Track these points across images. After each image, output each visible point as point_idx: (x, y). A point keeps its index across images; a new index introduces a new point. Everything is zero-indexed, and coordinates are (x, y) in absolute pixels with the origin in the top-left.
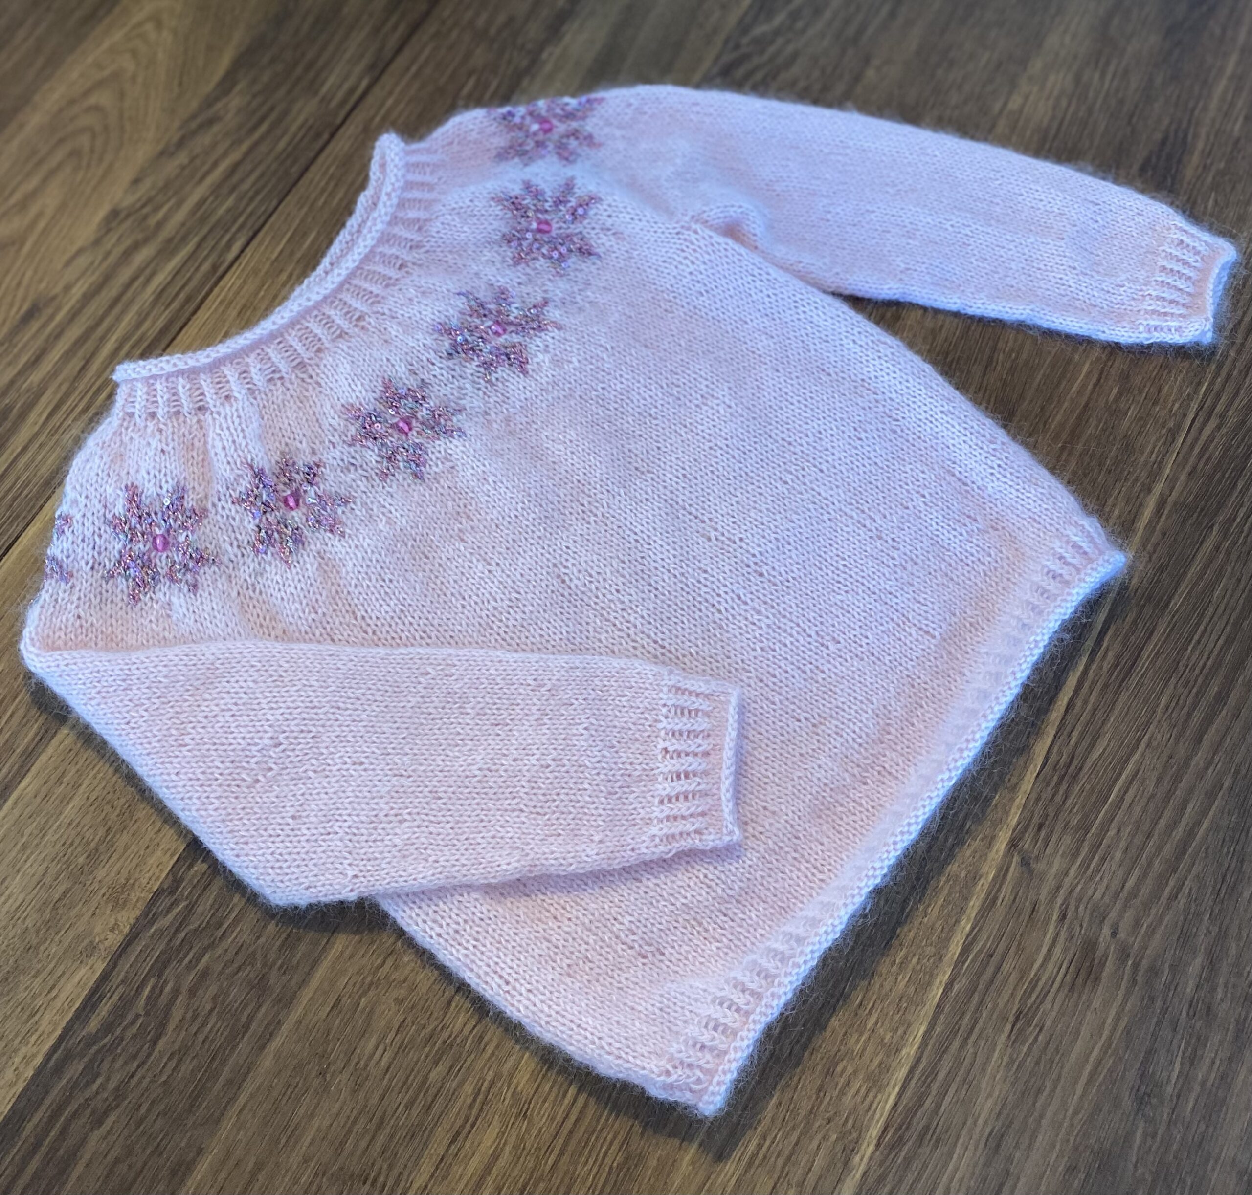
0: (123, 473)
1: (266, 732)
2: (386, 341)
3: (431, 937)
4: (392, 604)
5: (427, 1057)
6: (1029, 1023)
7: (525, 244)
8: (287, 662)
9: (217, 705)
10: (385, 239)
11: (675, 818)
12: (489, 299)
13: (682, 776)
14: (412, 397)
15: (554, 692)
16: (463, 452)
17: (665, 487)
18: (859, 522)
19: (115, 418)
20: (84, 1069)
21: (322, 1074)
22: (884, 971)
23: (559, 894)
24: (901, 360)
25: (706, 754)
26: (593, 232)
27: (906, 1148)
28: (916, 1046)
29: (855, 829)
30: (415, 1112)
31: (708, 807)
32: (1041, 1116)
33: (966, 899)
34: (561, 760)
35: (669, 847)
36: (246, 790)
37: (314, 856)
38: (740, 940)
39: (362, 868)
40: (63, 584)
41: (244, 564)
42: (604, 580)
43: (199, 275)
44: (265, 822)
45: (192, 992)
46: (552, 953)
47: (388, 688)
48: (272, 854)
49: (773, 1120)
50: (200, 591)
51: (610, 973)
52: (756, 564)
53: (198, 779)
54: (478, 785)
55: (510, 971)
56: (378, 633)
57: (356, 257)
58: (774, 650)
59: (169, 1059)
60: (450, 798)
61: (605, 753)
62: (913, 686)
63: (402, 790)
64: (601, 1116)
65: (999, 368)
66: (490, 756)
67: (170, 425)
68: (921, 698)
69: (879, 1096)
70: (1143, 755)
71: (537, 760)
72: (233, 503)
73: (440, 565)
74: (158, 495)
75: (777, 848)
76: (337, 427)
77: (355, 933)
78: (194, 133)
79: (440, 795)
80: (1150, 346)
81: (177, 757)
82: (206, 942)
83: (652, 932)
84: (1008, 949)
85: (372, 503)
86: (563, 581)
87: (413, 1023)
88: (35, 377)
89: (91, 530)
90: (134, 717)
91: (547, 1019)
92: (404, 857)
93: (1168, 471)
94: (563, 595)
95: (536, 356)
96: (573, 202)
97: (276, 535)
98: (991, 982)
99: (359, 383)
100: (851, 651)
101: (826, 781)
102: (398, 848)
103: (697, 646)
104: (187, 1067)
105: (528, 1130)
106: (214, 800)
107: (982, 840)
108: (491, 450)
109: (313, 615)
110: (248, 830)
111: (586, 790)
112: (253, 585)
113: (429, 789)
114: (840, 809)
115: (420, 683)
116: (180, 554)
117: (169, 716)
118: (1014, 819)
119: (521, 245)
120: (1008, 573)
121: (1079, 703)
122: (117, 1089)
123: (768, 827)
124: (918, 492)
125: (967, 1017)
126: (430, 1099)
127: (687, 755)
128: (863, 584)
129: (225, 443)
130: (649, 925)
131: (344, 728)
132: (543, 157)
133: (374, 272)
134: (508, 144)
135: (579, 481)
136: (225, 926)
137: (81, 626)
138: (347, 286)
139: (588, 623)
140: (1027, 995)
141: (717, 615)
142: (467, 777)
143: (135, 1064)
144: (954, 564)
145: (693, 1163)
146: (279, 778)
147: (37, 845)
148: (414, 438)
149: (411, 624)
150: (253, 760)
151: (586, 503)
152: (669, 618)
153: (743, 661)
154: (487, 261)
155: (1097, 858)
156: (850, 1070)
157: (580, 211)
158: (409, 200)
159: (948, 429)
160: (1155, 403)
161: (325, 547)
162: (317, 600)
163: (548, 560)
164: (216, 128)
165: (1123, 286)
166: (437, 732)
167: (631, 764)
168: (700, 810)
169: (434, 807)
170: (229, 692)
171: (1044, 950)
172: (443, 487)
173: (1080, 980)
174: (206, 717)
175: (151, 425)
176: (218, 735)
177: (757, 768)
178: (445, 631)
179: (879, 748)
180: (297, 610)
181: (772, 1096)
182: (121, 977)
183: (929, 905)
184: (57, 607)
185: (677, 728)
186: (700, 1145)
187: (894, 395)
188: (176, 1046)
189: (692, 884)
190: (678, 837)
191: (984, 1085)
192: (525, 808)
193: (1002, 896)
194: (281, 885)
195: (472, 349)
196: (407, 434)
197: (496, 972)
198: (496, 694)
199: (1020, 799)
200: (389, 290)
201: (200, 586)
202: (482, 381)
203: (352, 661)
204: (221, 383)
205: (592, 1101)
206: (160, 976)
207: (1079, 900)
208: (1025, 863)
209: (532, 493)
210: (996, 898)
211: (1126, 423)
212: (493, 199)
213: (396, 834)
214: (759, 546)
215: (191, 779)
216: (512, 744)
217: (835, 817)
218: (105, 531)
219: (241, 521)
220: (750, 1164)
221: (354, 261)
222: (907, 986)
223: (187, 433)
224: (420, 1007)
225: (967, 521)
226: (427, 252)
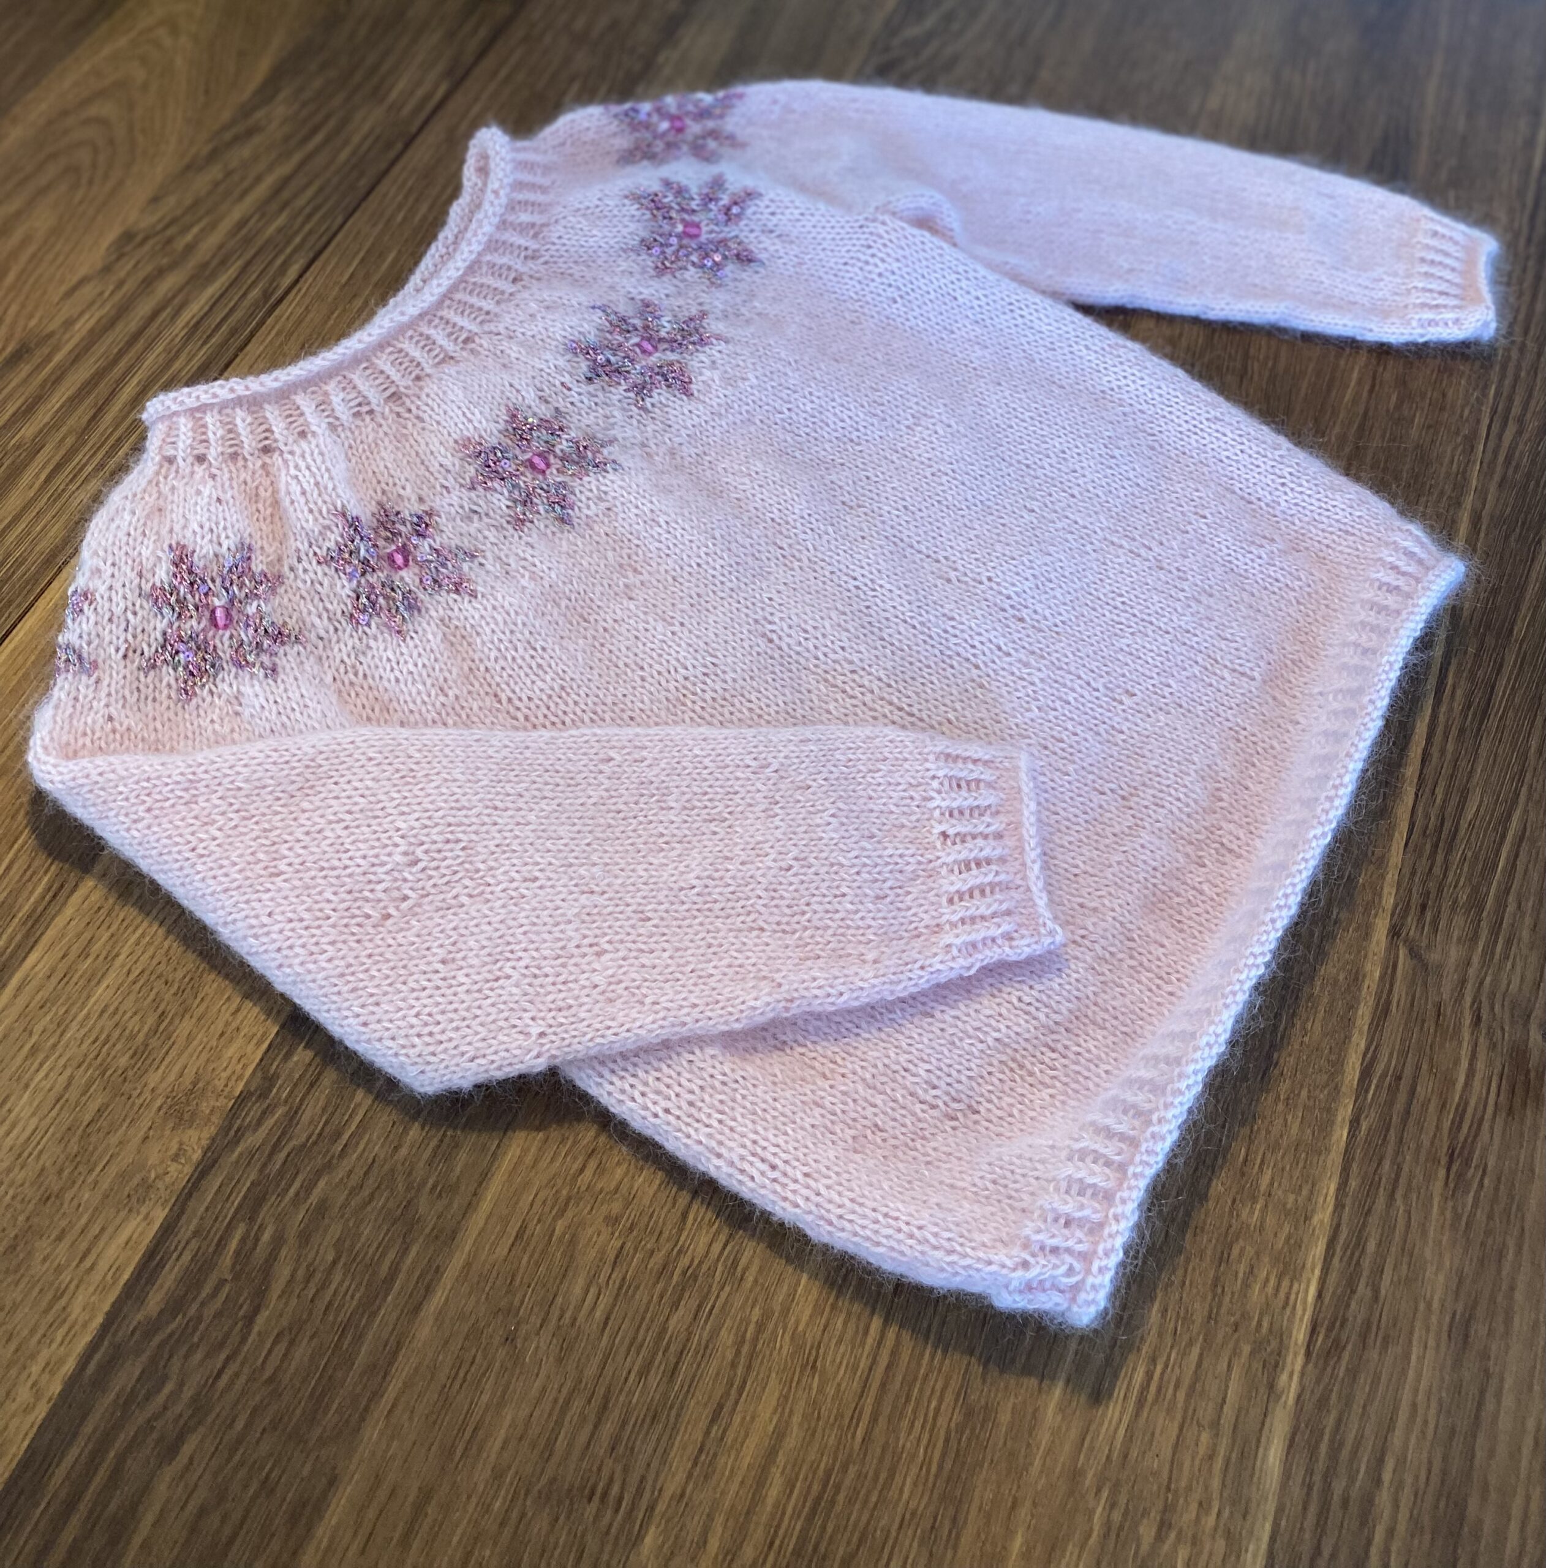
0: (164, 531)
1: (396, 845)
2: (504, 366)
3: (656, 1116)
4: (548, 678)
5: (661, 1297)
6: (1467, 1163)
7: (669, 251)
8: (419, 751)
9: (322, 816)
10: (493, 245)
11: (973, 920)
12: (631, 314)
13: (973, 865)
14: (546, 428)
15: (782, 773)
16: (622, 487)
17: (883, 522)
18: (1131, 551)
19: (150, 464)
20: (143, 1372)
21: (509, 1339)
22: (1268, 1113)
23: (824, 1043)
24: (1148, 364)
25: (999, 836)
26: (752, 235)
27: (1346, 1356)
28: (1331, 1208)
29: (1201, 925)
30: (654, 1379)
31: (1013, 903)
32: (1512, 1289)
33: (1352, 1007)
34: (805, 859)
35: (970, 960)
36: (371, 930)
37: (478, 1012)
38: (1077, 1082)
39: (551, 1022)
40: (84, 678)
41: (338, 642)
42: (824, 635)
43: (247, 303)
44: (402, 972)
45: (305, 1237)
46: (829, 1124)
47: (558, 780)
48: (417, 1015)
49: (1160, 1335)
50: (282, 676)
51: (911, 1144)
52: (1012, 606)
53: (301, 920)
54: (699, 899)
55: (776, 1150)
56: (533, 719)
57: (460, 264)
58: (1055, 710)
59: (275, 1342)
60: (662, 919)
61: (864, 844)
62: (1239, 741)
63: (595, 911)
64: (922, 1355)
65: (1256, 377)
66: (709, 861)
67: (226, 470)
68: (1251, 755)
69: (1296, 1286)
70: (1526, 811)
71: (775, 860)
72: (319, 563)
73: (605, 630)
74: (216, 555)
75: (1107, 956)
76: (451, 468)
77: (538, 1129)
78: (229, 145)
79: (649, 915)
80: (1426, 344)
81: (269, 890)
82: (320, 1161)
83: (959, 1082)
84: (1418, 1068)
85: (507, 556)
86: (771, 641)
87: (636, 1250)
88: (28, 431)
89: (122, 605)
90: (202, 840)
91: (840, 1211)
92: (611, 1001)
93: (1474, 483)
94: (772, 658)
95: (701, 374)
96: (725, 200)
97: (381, 600)
98: (1407, 1112)
99: (476, 411)
100: (1152, 705)
101: (1154, 864)
102: (598, 989)
103: (955, 710)
104: (301, 1353)
105: (820, 1390)
106: (326, 947)
107: (1356, 930)
108: (656, 486)
109: (442, 699)
110: (378, 986)
111: (844, 895)
112: (354, 667)
113: (634, 907)
114: (1177, 900)
115: (601, 772)
116: (251, 631)
117: (254, 835)
118: (1389, 899)
119: (663, 252)
120: (1325, 598)
121: (1435, 751)
122: (195, 1399)
123: (1091, 928)
124: (1196, 513)
125: (1387, 1164)
126: (673, 1360)
127: (974, 837)
128: (1151, 623)
129: (305, 485)
130: (954, 1073)
131: (507, 834)
132: (677, 158)
133: (482, 286)
134: (632, 146)
135: (773, 520)
136: (346, 1136)
137: (114, 731)
138: (448, 302)
139: (809, 691)
140: (1456, 1126)
141: (975, 671)
142: (681, 889)
143: (223, 1356)
144: (1257, 593)
145: (1061, 1409)
146: (417, 909)
147: (55, 1046)
148: (553, 476)
149: (576, 703)
150: (380, 887)
151: (785, 546)
152: (913, 679)
153: (1017, 725)
154: (623, 272)
155: (1501, 941)
156: (1250, 1251)
157: (735, 210)
158: (520, 202)
159: (1218, 439)
160: (1442, 409)
161: (450, 613)
162: (445, 680)
163: (747, 615)
164: (257, 140)
165: (1382, 280)
166: (631, 834)
167: (901, 856)
168: (1004, 906)
169: (641, 931)
170: (337, 798)
171: (1464, 1064)
172: (598, 535)
173: (1518, 1100)
174: (307, 833)
175: (199, 470)
176: (327, 856)
177: (1060, 857)
178: (623, 711)
179: (1211, 819)
180: (419, 693)
181: (1153, 1299)
182: (192, 1227)
183: (1308, 1019)
184: (78, 706)
185: (955, 805)
186: (1068, 1381)
187: (1145, 407)
188: (284, 1322)
189: (1004, 1011)
190: (980, 946)
191: (1428, 1253)
192: (766, 926)
193: (1395, 1000)
194: (432, 1059)
195: (617, 371)
196: (544, 472)
197: (754, 1155)
198: (705, 780)
199: (1392, 876)
200: (503, 306)
201: (279, 669)
202: (633, 408)
203: (506, 746)
204: (293, 415)
205: (906, 1336)
206: (252, 1219)
207: (1492, 995)
208: (1414, 953)
209: (718, 535)
210: (1388, 1003)
211: (1414, 432)
212: (626, 197)
213: (595, 970)
214: (1013, 585)
215: (291, 921)
216: (736, 844)
217: (1171, 912)
218: (142, 607)
219: (332, 586)
220: (1141, 1402)
221: (458, 269)
222: (1301, 1129)
223: (249, 480)
224: (642, 1225)
225: (1264, 542)
226: (546, 263)
